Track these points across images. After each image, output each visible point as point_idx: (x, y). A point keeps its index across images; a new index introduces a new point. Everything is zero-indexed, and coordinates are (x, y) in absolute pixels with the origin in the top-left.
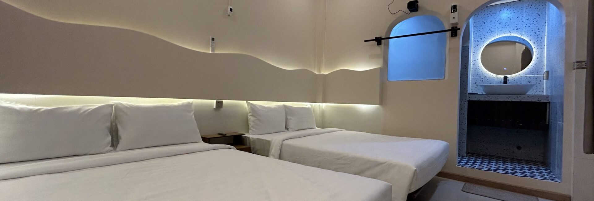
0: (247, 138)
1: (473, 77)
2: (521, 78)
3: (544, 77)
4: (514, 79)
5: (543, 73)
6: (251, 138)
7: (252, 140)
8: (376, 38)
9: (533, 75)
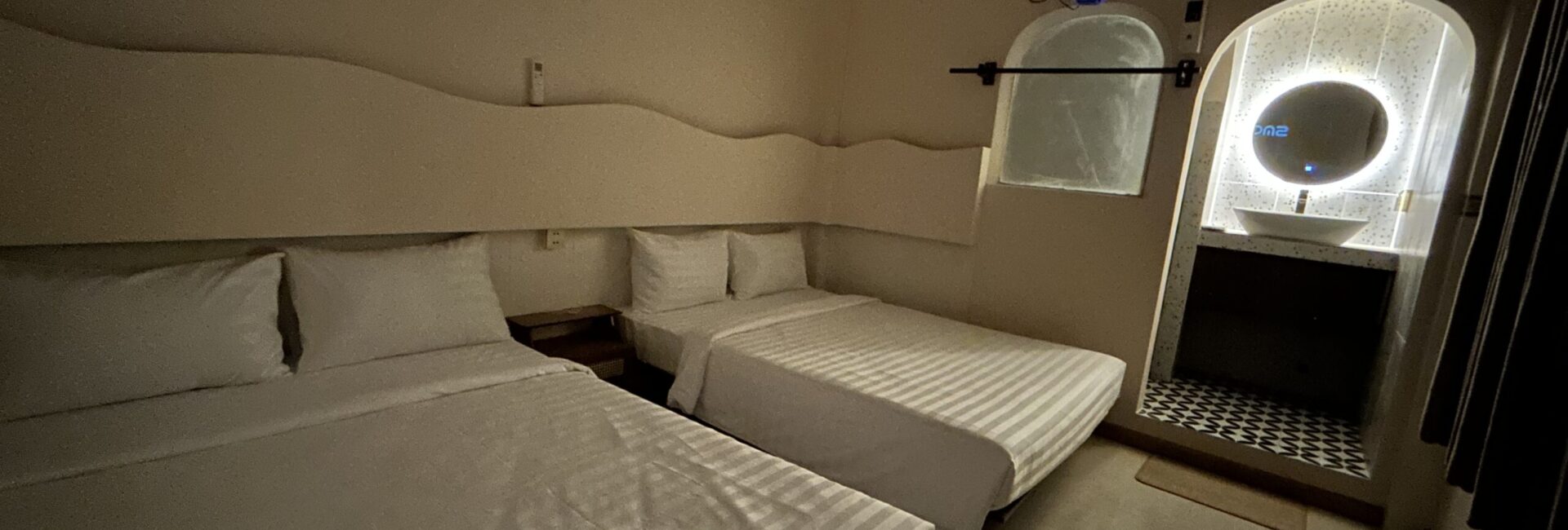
0: (626, 322)
1: (1223, 182)
2: (1343, 198)
3: (1398, 200)
4: (1326, 197)
5: (1400, 191)
6: (636, 325)
7: (638, 329)
8: (981, 66)
9: (1374, 191)
